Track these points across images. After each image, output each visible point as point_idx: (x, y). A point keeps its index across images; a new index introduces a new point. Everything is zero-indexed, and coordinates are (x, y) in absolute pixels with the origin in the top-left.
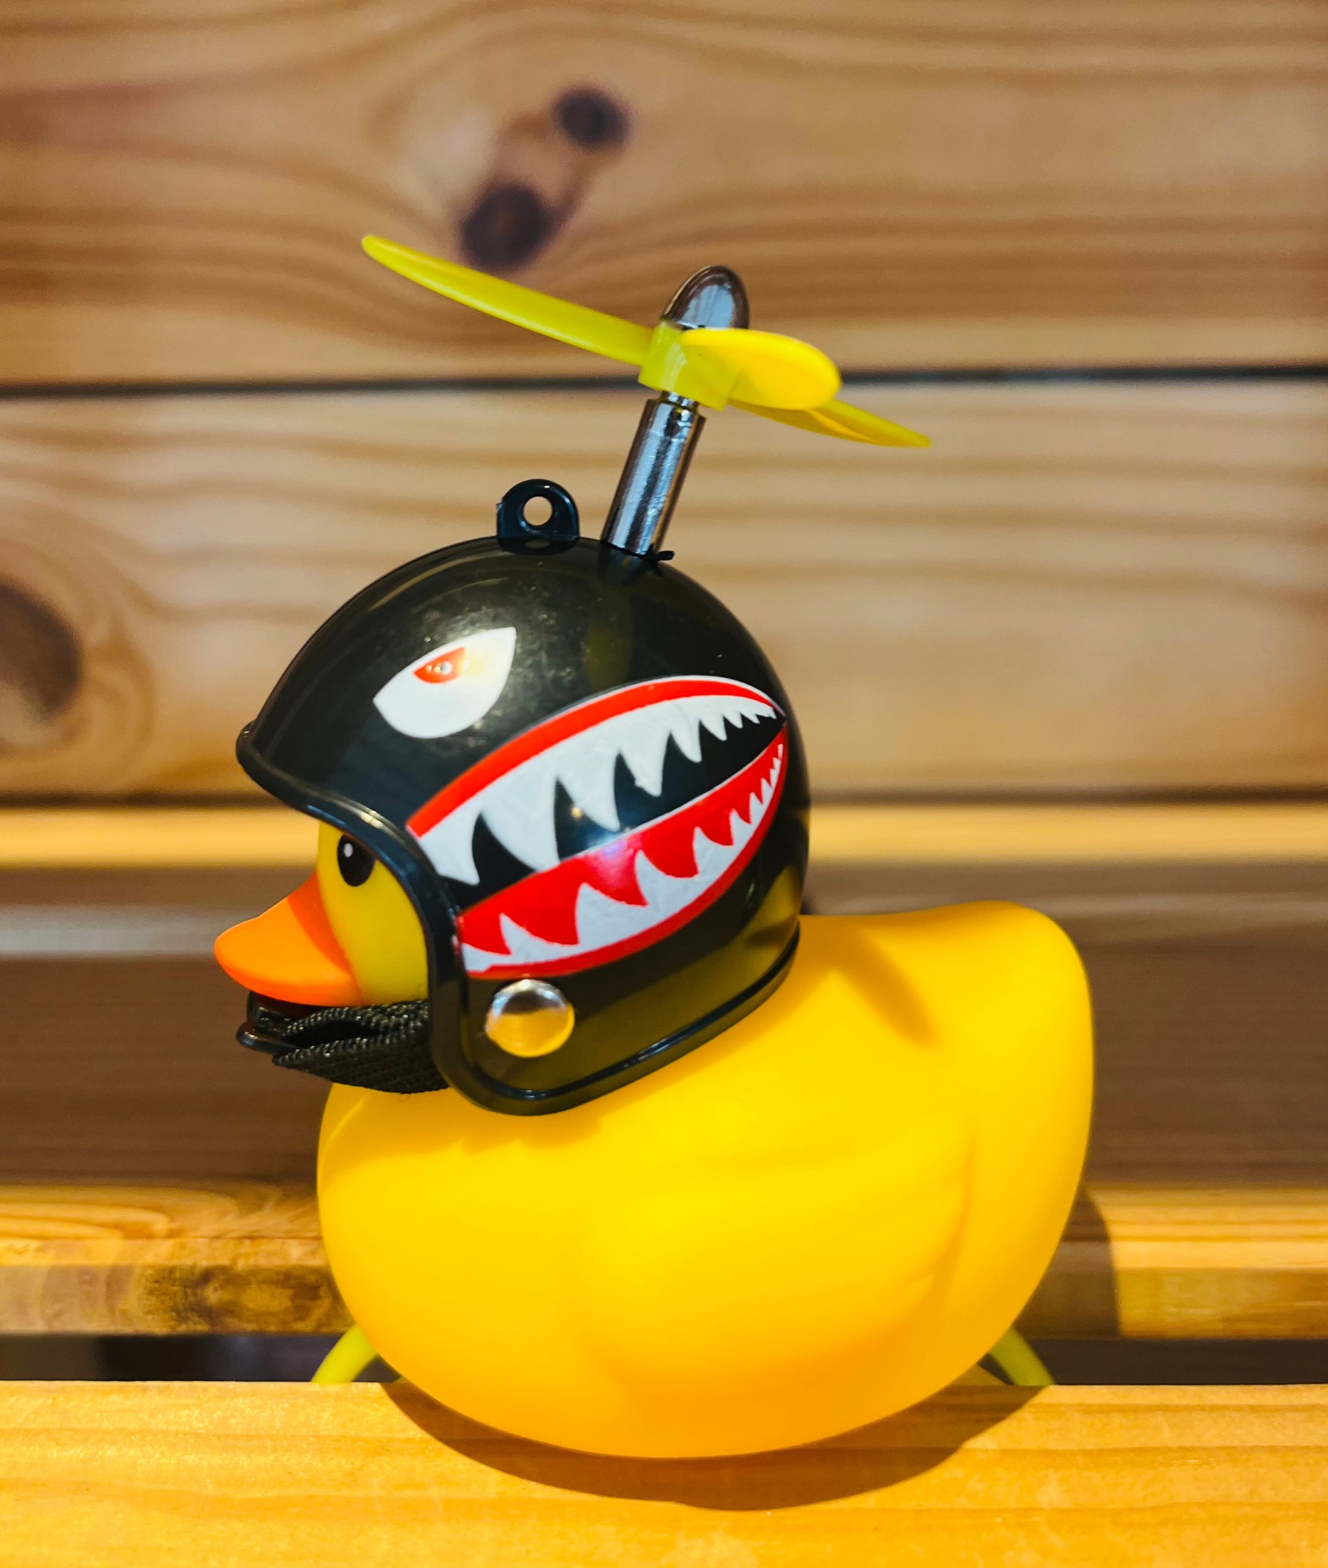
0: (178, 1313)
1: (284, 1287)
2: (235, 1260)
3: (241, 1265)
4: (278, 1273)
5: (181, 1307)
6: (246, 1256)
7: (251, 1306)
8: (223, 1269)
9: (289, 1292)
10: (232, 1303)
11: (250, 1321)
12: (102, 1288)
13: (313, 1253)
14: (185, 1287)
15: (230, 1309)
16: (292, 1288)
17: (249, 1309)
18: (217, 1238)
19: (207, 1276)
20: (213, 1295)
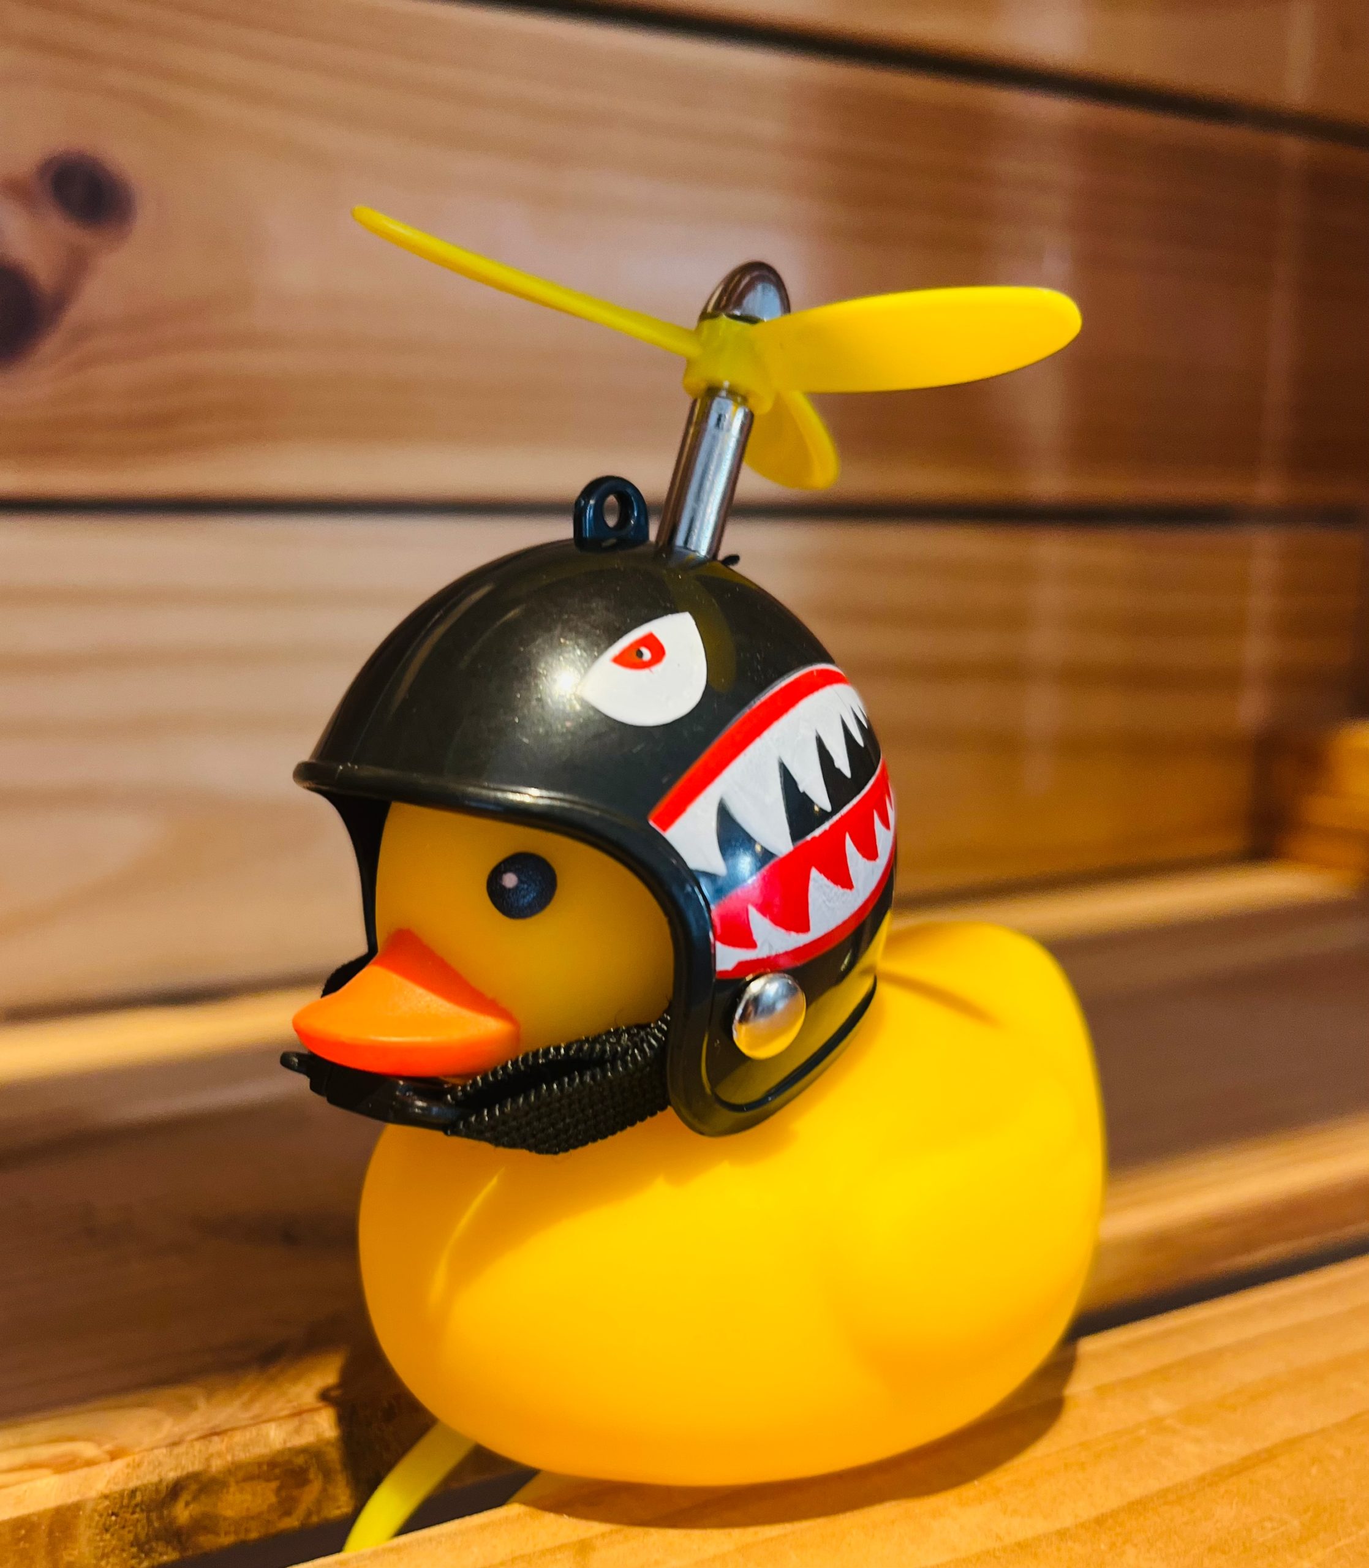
0: (141, 1549)
1: (268, 1480)
2: (208, 1460)
3: (217, 1465)
4: (259, 1465)
5: (143, 1537)
6: (220, 1454)
7: (229, 1513)
8: (194, 1477)
9: (274, 1485)
10: (206, 1516)
11: (227, 1533)
12: (42, 1538)
13: (298, 1431)
14: (149, 1511)
15: (204, 1524)
16: (276, 1478)
17: (225, 1519)
18: (175, 1444)
19: (175, 1490)
20: (183, 1513)
